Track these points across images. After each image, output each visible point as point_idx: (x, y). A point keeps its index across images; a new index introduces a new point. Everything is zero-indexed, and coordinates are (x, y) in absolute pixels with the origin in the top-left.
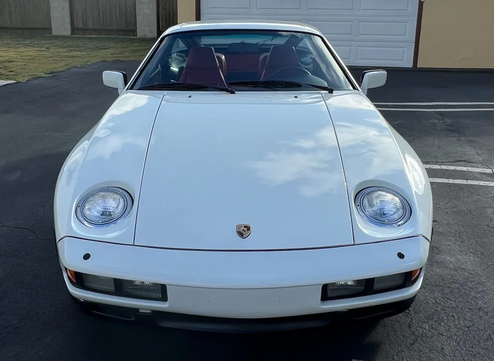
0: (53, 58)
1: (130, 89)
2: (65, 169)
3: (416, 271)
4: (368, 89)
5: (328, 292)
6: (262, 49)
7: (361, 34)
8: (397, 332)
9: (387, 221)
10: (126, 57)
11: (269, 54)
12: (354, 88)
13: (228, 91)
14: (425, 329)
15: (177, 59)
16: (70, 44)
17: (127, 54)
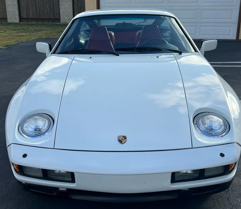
0: (8, 37)
1: (53, 53)
2: (12, 102)
3: (232, 164)
4: (205, 52)
5: (175, 177)
6: (138, 28)
7: (203, 18)
8: (220, 203)
9: (214, 134)
10: (54, 35)
11: (141, 31)
12: (196, 51)
13: (114, 54)
14: (238, 201)
15: (83, 35)
16: (19, 28)
17: (54, 34)
